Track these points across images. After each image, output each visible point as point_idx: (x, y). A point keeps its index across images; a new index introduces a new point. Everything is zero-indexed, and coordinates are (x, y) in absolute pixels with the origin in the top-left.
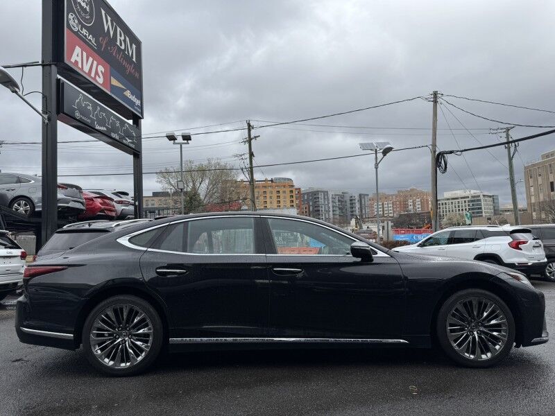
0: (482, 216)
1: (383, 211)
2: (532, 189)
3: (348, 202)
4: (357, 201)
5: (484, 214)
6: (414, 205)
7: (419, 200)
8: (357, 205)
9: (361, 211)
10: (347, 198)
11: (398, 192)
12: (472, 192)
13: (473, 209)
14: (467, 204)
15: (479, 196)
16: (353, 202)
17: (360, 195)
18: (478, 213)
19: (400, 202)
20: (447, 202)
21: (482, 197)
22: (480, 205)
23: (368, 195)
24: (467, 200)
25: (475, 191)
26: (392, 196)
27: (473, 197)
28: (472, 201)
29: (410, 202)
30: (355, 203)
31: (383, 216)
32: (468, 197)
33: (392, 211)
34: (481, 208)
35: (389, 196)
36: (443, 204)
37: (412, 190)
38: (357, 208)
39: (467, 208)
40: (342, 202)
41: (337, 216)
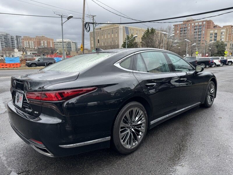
0: (71, 50)
1: (29, 45)
2: (92, 42)
3: (10, 39)
4: (15, 39)
5: (72, 50)
6: (44, 43)
7: (46, 41)
8: (15, 42)
9: (18, 45)
10: (9, 37)
11: (36, 36)
12: (68, 40)
13: (68, 47)
14: (66, 45)
15: (70, 42)
16: (13, 39)
17: (17, 36)
18: (70, 49)
19: (37, 41)
20: (58, 43)
21: (71, 43)
22: (71, 46)
23: (21, 37)
24: (66, 43)
25: (69, 40)
26: (33, 38)
27: (68, 42)
28: (68, 44)
29: (42, 42)
30: (14, 40)
31: (30, 48)
32: (66, 42)
33: (33, 46)
34: (71, 47)
35: (32, 38)
36: (56, 44)
37: (43, 37)
38: (15, 43)
39: (66, 47)
40: (6, 39)
41: (4, 47)
